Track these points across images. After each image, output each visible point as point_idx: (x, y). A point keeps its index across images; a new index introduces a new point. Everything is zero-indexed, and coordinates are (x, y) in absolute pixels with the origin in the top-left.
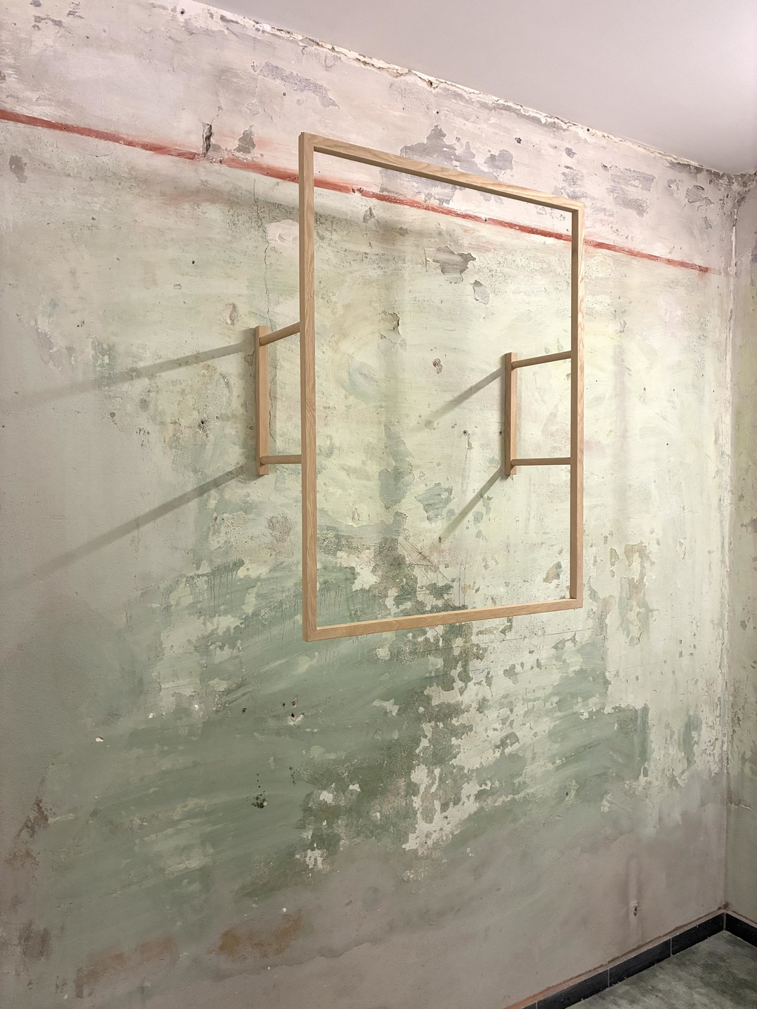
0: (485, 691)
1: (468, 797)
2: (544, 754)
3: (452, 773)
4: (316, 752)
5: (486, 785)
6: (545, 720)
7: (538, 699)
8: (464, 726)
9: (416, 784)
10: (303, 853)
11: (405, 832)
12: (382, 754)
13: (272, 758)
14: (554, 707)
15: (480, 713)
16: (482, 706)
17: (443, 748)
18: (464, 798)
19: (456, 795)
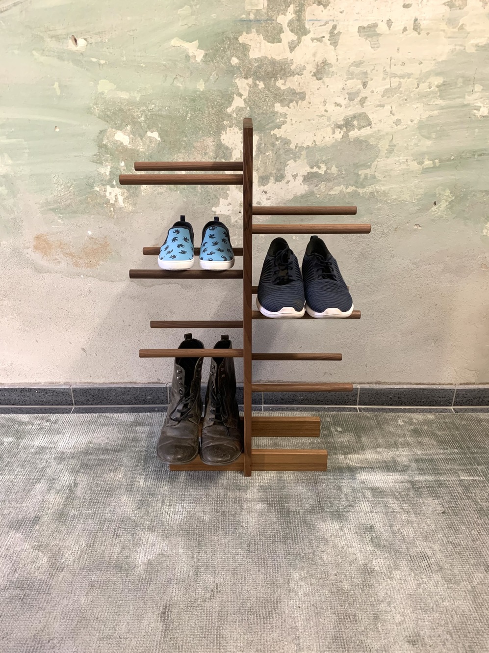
0: (328, 52)
1: (295, 176)
2: (407, 149)
3: (273, 145)
4: (105, 87)
5: (319, 168)
6: (415, 106)
7: (409, 76)
8: (293, 93)
9: (227, 148)
10: (103, 187)
11: (215, 196)
12: (185, 105)
13: (58, 83)
14: (432, 92)
15: (317, 79)
16: (321, 71)
17: (263, 114)
18: (289, 177)
19: (279, 170)
